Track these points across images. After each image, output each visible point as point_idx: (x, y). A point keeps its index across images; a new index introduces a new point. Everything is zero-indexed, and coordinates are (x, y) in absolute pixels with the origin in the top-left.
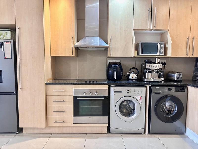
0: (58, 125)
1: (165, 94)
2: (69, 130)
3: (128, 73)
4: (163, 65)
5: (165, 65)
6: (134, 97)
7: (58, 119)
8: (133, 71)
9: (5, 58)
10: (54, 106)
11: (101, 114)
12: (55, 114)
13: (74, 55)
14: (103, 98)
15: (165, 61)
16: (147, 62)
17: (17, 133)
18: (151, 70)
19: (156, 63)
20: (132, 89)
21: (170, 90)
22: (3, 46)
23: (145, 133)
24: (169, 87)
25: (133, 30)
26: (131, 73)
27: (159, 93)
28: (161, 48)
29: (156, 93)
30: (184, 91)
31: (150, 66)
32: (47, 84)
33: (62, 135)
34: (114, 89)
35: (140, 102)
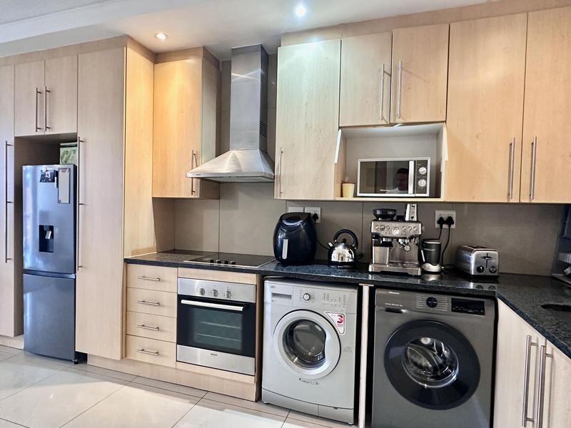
0: (147, 358)
1: (416, 315)
2: (170, 376)
3: (331, 245)
4: (445, 226)
5: (453, 226)
6: (324, 313)
7: (146, 344)
8: (344, 241)
9: (59, 202)
10: (141, 314)
11: (239, 347)
12: (142, 332)
13: (196, 196)
14: (241, 309)
15: (453, 214)
16: (380, 216)
17: (76, 363)
18: (389, 240)
19: (407, 219)
20: (319, 291)
21: (431, 303)
22: (56, 178)
23: (356, 422)
24: (432, 296)
25: (340, 128)
26: (338, 244)
27: (398, 311)
28: (418, 176)
29: (389, 310)
30: (483, 314)
31: (383, 229)
32: (127, 261)
33: (153, 383)
34: (272, 287)
35: (340, 330)
